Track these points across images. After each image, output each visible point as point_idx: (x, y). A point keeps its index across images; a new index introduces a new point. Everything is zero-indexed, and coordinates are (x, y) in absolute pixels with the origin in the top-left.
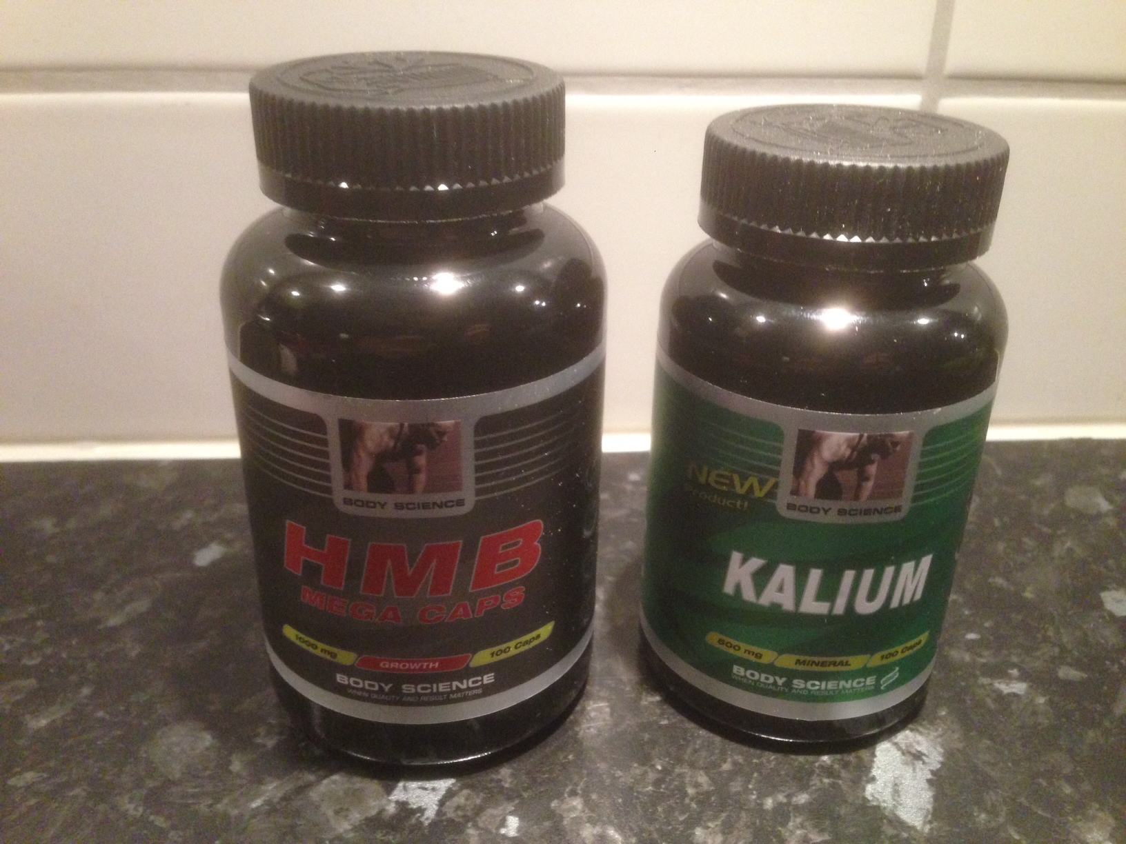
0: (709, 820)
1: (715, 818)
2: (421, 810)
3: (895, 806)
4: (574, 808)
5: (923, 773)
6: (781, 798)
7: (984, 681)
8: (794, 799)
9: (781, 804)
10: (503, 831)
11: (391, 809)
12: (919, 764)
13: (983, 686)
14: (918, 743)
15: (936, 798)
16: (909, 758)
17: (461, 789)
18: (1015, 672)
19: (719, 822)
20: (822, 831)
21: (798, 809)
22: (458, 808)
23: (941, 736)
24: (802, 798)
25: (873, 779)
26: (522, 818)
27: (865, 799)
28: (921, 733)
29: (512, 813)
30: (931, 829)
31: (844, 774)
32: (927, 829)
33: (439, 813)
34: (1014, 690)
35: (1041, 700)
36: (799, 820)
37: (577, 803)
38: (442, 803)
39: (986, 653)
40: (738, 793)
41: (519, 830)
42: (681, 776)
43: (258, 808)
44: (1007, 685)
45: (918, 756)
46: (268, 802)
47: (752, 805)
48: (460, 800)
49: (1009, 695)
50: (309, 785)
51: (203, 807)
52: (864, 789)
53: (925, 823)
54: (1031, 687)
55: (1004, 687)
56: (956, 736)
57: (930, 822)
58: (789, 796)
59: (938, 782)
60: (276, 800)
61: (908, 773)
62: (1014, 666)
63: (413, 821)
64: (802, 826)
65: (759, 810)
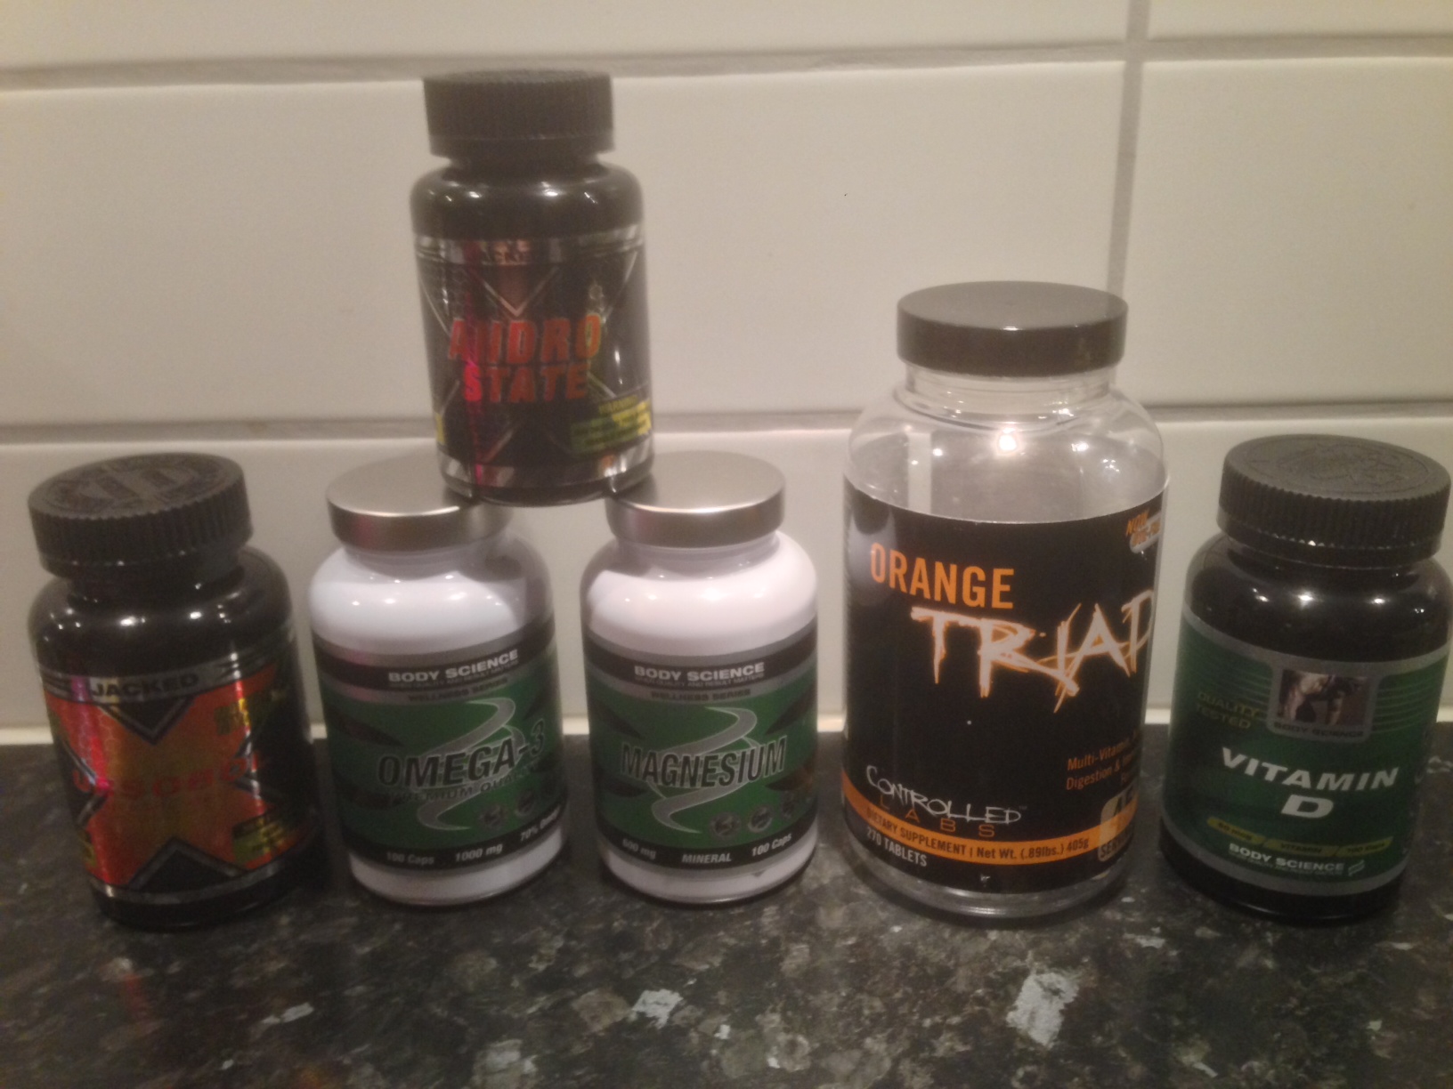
0: (879, 1033)
1: (883, 1032)
2: (655, 1019)
3: (1029, 1029)
4: (772, 1022)
5: (1058, 1005)
6: (938, 1019)
7: (1128, 936)
8: (948, 1021)
9: (937, 1024)
10: (717, 1035)
11: (633, 1017)
12: (1056, 998)
13: (1126, 941)
14: (1059, 982)
15: (1064, 1024)
16: (1049, 994)
17: (686, 1005)
18: (1157, 930)
19: (885, 1035)
20: (965, 1044)
21: (950, 1028)
22: (684, 1018)
23: (1079, 978)
24: (955, 1020)
25: (1015, 1009)
26: (733, 1026)
27: (1005, 1023)
28: (1063, 975)
29: (726, 1023)
30: (1055, 1047)
31: (993, 1004)
32: (1051, 1046)
33: (669, 1021)
34: (1152, 945)
35: (1174, 953)
36: (949, 1035)
37: (776, 1018)
38: (672, 1014)
39: (1136, 914)
40: (904, 1015)
41: (730, 1034)
42: (860, 1001)
43: (533, 1014)
44: (1148, 940)
45: (1056, 992)
46: (540, 1009)
47: (914, 1024)
48: (686, 1012)
49: (1148, 948)
50: (571, 999)
51: (493, 1011)
52: (1006, 1014)
53: (1050, 1041)
54: (1167, 943)
55: (1144, 942)
56: (1092, 978)
57: (1055, 1041)
58: (945, 1018)
59: (1068, 1012)
60: (546, 1008)
61: (1046, 1004)
62: (1157, 925)
63: (650, 1025)
64: (951, 1039)
65: (919, 1027)
